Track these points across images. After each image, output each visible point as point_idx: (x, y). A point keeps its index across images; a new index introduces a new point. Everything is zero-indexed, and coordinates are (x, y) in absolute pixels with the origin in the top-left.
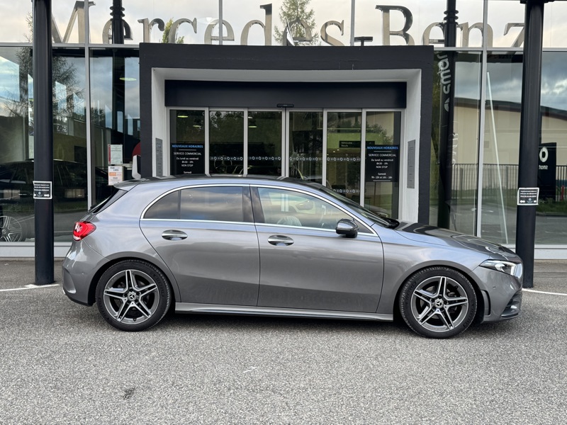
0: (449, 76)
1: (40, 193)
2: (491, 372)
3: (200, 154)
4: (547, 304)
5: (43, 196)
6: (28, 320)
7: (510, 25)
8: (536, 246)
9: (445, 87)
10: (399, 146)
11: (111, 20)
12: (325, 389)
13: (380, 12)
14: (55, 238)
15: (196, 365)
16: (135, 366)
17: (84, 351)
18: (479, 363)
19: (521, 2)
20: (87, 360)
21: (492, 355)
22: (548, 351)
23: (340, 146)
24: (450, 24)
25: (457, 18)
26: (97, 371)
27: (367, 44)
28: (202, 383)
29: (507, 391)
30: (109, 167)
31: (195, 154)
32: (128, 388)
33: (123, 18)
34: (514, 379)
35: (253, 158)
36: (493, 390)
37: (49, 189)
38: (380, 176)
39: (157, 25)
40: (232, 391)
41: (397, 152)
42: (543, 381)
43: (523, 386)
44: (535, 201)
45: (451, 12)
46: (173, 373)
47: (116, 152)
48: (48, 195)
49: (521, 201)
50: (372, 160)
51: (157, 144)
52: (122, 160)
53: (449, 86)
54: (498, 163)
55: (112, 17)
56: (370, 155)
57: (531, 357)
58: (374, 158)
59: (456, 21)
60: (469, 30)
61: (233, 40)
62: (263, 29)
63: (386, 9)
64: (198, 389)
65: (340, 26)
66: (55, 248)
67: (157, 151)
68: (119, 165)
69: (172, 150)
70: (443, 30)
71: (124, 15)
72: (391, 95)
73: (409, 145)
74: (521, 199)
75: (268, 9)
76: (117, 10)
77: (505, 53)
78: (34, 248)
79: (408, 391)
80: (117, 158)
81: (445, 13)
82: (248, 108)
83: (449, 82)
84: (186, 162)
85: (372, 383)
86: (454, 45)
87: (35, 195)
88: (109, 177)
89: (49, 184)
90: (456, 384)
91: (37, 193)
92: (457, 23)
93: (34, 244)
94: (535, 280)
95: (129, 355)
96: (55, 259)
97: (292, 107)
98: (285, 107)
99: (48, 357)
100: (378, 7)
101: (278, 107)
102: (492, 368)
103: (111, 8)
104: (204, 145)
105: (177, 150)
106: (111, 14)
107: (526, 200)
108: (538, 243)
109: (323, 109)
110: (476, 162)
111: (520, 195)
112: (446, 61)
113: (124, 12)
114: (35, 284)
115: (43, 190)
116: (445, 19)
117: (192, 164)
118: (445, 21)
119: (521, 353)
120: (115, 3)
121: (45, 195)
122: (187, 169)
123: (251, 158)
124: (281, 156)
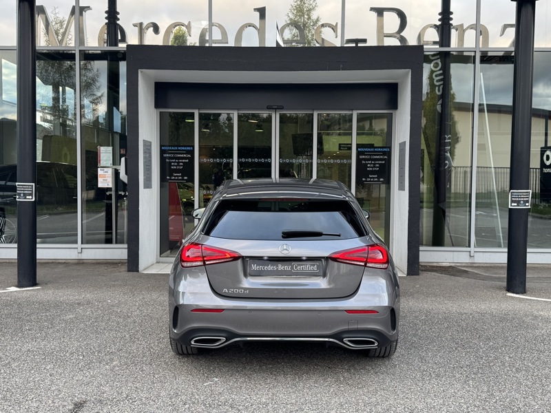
1: (22, 195)
2: (469, 386)
3: (189, 156)
4: (538, 310)
5: (25, 198)
7: (506, 26)
8: (528, 250)
9: (437, 88)
10: (390, 148)
11: (106, 24)
12: (287, 404)
14: (38, 240)
15: (156, 377)
16: (92, 376)
17: (45, 359)
18: (458, 376)
20: (45, 369)
21: (473, 367)
22: (533, 364)
23: (340, 149)
24: (445, 27)
25: (451, 19)
26: (52, 381)
27: (359, 45)
28: (158, 396)
29: (484, 409)
30: (99, 169)
31: (185, 156)
32: (78, 400)
33: (118, 22)
34: (492, 394)
35: (243, 160)
36: (468, 407)
37: (32, 191)
38: (371, 178)
39: (152, 28)
40: (187, 406)
41: (389, 154)
42: (524, 398)
43: (501, 403)
44: (527, 204)
45: (446, 13)
46: (130, 384)
47: (106, 154)
48: (31, 197)
49: (513, 204)
50: (363, 162)
51: (144, 145)
52: (112, 162)
53: (441, 87)
54: (492, 166)
55: (107, 21)
56: (361, 157)
57: (514, 370)
58: (365, 160)
59: (451, 22)
60: (464, 31)
61: (227, 43)
62: (256, 32)
63: (380, 12)
64: (152, 403)
65: (334, 28)
66: (37, 250)
67: (145, 152)
68: (108, 167)
69: (162, 152)
70: (438, 31)
71: (118, 19)
72: (383, 96)
73: (400, 147)
74: (512, 202)
75: (262, 12)
76: (112, 14)
77: (501, 54)
78: (17, 250)
79: (375, 408)
80: (106, 160)
81: (440, 14)
82: (238, 110)
83: (442, 82)
84: (176, 164)
85: (339, 398)
86: (449, 46)
87: (18, 197)
88: (99, 179)
89: (32, 186)
90: (429, 400)
92: (451, 25)
93: (16, 245)
94: (528, 285)
95: (89, 364)
97: (282, 108)
98: (276, 109)
99: (5, 365)
100: (372, 9)
101: (269, 108)
102: (471, 382)
103: (106, 12)
104: (193, 147)
105: (167, 152)
106: (106, 18)
107: (518, 202)
109: (313, 110)
110: (469, 165)
111: (512, 198)
112: (439, 61)
113: (118, 16)
114: (17, 286)
115: (26, 192)
116: (439, 20)
117: (181, 166)
118: (440, 23)
119: (504, 365)
120: (109, 7)
121: (27, 197)
122: (177, 171)
123: (240, 160)
124: (271, 158)
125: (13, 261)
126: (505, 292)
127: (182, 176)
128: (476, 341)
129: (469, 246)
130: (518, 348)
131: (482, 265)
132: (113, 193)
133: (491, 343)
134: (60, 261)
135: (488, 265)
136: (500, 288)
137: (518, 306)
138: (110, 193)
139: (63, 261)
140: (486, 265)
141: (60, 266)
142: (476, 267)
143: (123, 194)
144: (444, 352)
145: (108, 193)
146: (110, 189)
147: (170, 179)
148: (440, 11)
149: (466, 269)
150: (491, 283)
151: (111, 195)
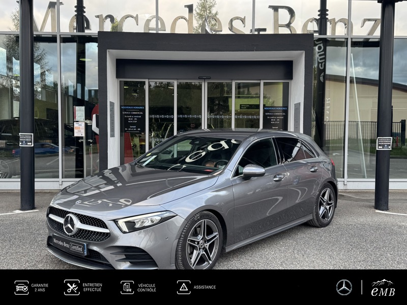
0: (323, 56)
1: (24, 142)
3: (141, 113)
4: (400, 222)
6: (17, 237)
7: (365, 20)
8: (390, 180)
9: (320, 64)
10: (287, 107)
11: (76, 15)
13: (271, 11)
14: (35, 175)
19: (378, 2)
23: (241, 108)
24: (322, 20)
25: (327, 15)
27: (261, 33)
30: (75, 123)
31: (138, 113)
33: (84, 14)
35: (181, 116)
37: (31, 139)
39: (109, 19)
41: (286, 112)
44: (389, 147)
45: (323, 10)
47: (80, 111)
48: (30, 144)
49: (379, 147)
50: (268, 117)
51: (111, 105)
52: (84, 118)
53: (323, 63)
54: (359, 121)
55: (76, 13)
56: (266, 114)
58: (270, 116)
59: (327, 17)
60: (336, 23)
61: (165, 30)
62: (187, 23)
63: (276, 9)
65: (243, 21)
66: (35, 183)
67: (111, 111)
68: (82, 122)
69: (121, 110)
70: (317, 24)
71: (85, 12)
72: (281, 70)
73: (295, 107)
74: (379, 145)
75: (190, 8)
76: (80, 8)
77: (362, 40)
78: (20, 183)
80: (80, 116)
81: (319, 11)
82: (177, 79)
83: (324, 60)
84: (132, 119)
86: (325, 34)
87: (20, 143)
88: (75, 130)
89: (31, 135)
91: (22, 142)
93: (19, 180)
94: (390, 204)
96: (35, 191)
97: (209, 78)
98: (205, 79)
100: (270, 7)
101: (200, 78)
103: (76, 7)
104: (145, 106)
105: (125, 110)
106: (75, 11)
107: (383, 146)
108: (392, 178)
109: (232, 80)
110: (343, 120)
111: (378, 143)
112: (321, 45)
113: (85, 10)
114: (21, 210)
115: (27, 140)
116: (319, 15)
117: (136, 120)
118: (319, 17)
119: (388, 260)
120: (78, 3)
121: (28, 144)
122: (133, 124)
123: (179, 116)
124: (201, 115)
125: (18, 191)
126: (374, 209)
127: (137, 128)
128: (364, 244)
129: (344, 178)
130: (394, 248)
131: (353, 191)
132: (84, 141)
133: (375, 245)
134: (46, 191)
135: (357, 191)
136: (370, 207)
137: (386, 219)
138: (82, 140)
139: (48, 191)
140: (355, 191)
141: (47, 195)
142: (348, 192)
143: (91, 141)
144: (345, 252)
145: (80, 141)
146: (82, 138)
147: (128, 130)
148: (319, 9)
149: (343, 194)
150: (362, 203)
151: (82, 142)
